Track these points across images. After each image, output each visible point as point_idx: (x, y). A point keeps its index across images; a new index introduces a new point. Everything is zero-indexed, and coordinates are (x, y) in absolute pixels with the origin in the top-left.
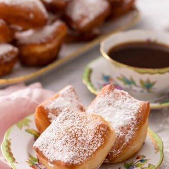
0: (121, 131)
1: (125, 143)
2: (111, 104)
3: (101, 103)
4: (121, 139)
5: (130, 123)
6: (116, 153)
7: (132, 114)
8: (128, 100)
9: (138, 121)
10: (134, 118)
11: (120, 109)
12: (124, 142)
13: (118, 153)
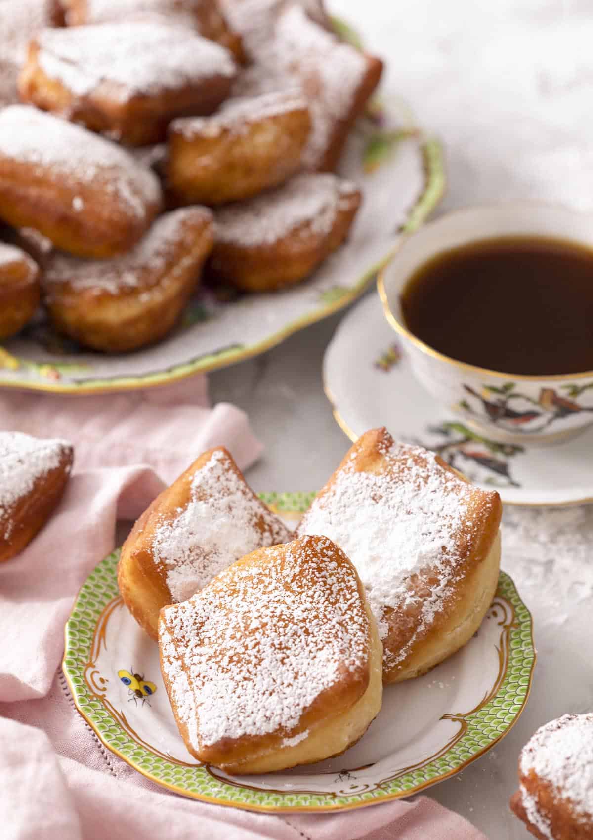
0: (410, 589)
1: (421, 628)
2: (381, 497)
3: (350, 491)
4: (408, 614)
5: (437, 563)
6: (393, 661)
7: (445, 533)
8: (434, 482)
9: (463, 555)
10: (450, 545)
11: (409, 513)
12: (418, 623)
13: (401, 658)
